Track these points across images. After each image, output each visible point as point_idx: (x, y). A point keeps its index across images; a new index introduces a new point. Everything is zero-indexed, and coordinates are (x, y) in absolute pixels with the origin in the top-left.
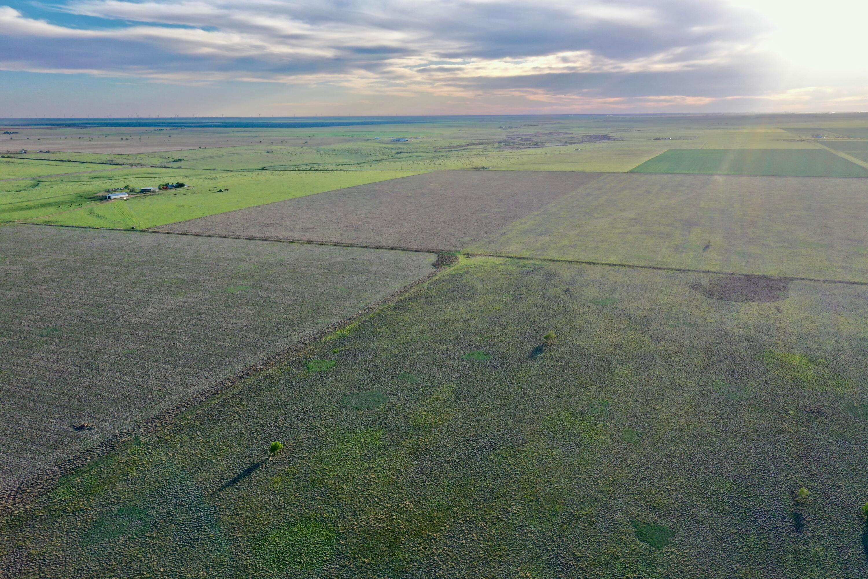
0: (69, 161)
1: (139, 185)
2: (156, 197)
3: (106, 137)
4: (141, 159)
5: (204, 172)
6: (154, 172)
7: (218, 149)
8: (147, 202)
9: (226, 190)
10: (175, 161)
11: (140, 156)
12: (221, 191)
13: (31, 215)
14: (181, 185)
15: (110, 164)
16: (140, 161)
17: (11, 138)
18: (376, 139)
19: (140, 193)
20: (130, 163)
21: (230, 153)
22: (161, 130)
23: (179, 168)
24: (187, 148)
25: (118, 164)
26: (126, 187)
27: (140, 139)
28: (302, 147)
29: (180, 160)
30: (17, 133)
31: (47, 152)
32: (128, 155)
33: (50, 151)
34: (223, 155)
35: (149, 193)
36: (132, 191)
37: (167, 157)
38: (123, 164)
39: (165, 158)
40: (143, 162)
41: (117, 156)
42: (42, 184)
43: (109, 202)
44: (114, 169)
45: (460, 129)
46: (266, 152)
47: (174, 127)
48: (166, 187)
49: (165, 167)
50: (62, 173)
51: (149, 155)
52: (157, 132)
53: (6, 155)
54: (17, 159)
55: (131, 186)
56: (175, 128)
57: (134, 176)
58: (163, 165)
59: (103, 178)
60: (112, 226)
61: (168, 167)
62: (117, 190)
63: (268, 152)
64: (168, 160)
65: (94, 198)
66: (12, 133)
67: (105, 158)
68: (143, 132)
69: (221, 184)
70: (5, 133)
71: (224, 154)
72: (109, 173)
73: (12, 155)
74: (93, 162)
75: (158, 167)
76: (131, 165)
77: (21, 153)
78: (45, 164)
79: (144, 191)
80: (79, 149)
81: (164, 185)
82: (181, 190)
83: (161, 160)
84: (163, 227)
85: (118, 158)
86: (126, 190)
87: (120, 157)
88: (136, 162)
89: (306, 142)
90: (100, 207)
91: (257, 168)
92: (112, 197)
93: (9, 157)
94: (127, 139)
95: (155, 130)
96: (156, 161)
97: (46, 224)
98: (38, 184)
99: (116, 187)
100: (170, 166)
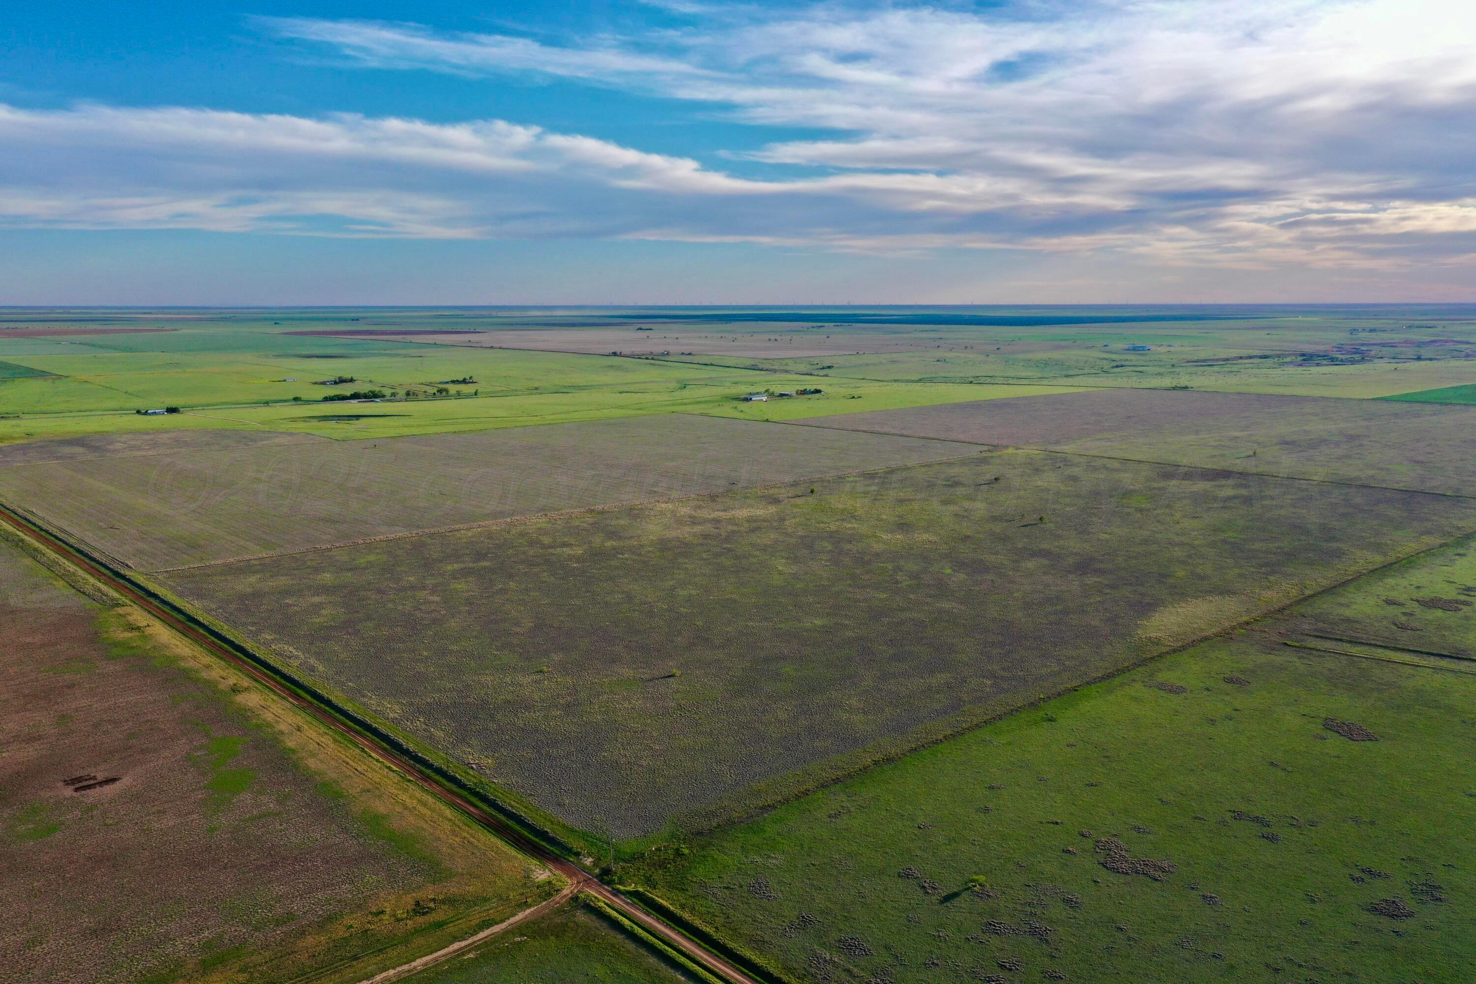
0: (712, 365)
1: (778, 390)
2: (791, 400)
3: (752, 336)
4: (787, 365)
5: (851, 381)
6: (799, 379)
7: (879, 355)
8: (784, 404)
9: (859, 397)
10: (823, 368)
11: (787, 361)
12: (854, 397)
13: (689, 408)
14: (818, 391)
15: (754, 369)
16: (786, 367)
17: (648, 337)
18: (1105, 346)
19: (778, 396)
20: (775, 370)
21: (891, 360)
22: (822, 326)
23: (827, 376)
24: (842, 353)
25: (761, 370)
26: (766, 391)
27: (791, 340)
28: (987, 355)
29: (829, 367)
30: (651, 329)
31: (689, 354)
32: (774, 360)
33: (692, 353)
34: (881, 363)
35: (787, 397)
36: (771, 395)
37: (816, 363)
38: (767, 370)
39: (812, 365)
40: (788, 368)
41: (761, 361)
42: (688, 387)
43: (750, 402)
44: (757, 375)
45: (1269, 332)
46: (936, 360)
47: (840, 322)
48: (804, 392)
49: (811, 375)
50: (706, 377)
51: (796, 360)
52: (815, 330)
53: (650, 357)
54: (663, 362)
55: (771, 390)
56: (840, 324)
57: (777, 383)
58: (809, 372)
59: (745, 383)
60: (751, 418)
61: (814, 375)
62: (758, 393)
63: (938, 361)
64: (816, 367)
65: (737, 398)
66: (647, 329)
67: (749, 362)
68: (798, 329)
69: (856, 393)
70: (638, 329)
71: (884, 361)
72: (751, 379)
73: (655, 357)
74: (736, 366)
75: (802, 374)
76: (775, 371)
77: (663, 354)
78: (688, 368)
79: (782, 395)
80: (720, 351)
81: (801, 391)
82: (817, 395)
83: (809, 367)
84: (791, 420)
85: (763, 363)
86: (766, 394)
87: (764, 361)
88: (781, 368)
89: (998, 349)
90: (743, 406)
91: (913, 378)
92: (753, 399)
93: (653, 359)
94: (776, 340)
95: (813, 327)
96: (802, 368)
97: (702, 414)
98: (685, 387)
99: (757, 391)
100: (816, 374)
